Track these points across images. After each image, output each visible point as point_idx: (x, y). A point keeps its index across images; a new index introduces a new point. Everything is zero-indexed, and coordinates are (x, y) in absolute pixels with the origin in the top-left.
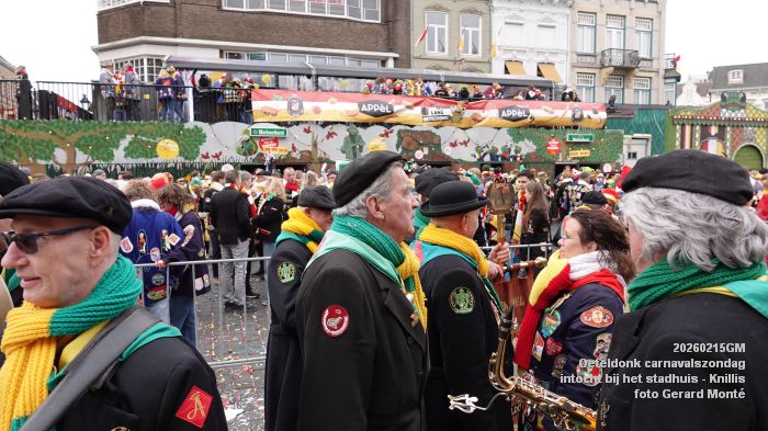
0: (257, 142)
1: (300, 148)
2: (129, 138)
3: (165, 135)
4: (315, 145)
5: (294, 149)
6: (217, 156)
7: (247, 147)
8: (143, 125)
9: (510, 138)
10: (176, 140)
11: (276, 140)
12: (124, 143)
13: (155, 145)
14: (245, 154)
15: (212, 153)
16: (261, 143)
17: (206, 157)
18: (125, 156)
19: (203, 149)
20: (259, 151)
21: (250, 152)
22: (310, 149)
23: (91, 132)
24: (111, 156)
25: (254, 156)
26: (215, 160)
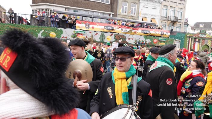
0: (77, 35)
1: (88, 37)
2: (43, 31)
3: (52, 31)
4: (92, 36)
5: (87, 37)
6: (66, 38)
7: (74, 36)
8: (46, 28)
9: (144, 38)
11: (82, 34)
12: (41, 32)
13: (49, 33)
14: (73, 38)
15: (65, 36)
16: (78, 35)
17: (63, 38)
18: (41, 36)
19: (62, 36)
23: (33, 29)
24: (37, 35)
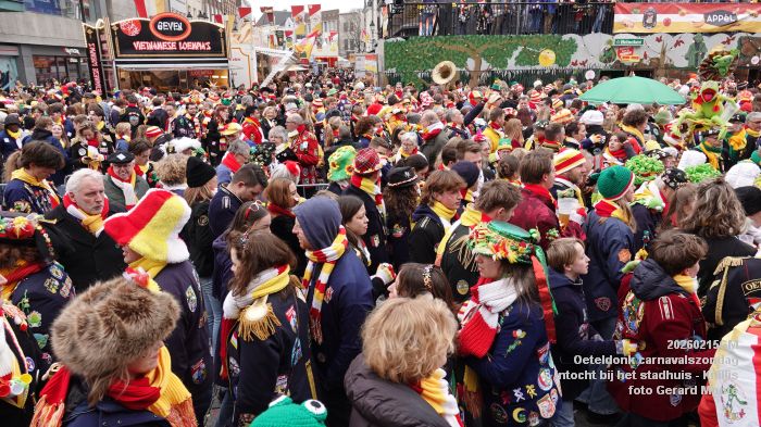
0: (617, 51)
1: (651, 55)
2: (520, 48)
3: (546, 46)
4: (663, 53)
5: (645, 56)
6: (583, 64)
7: (608, 56)
8: (531, 38)
10: (555, 51)
11: (632, 49)
12: (516, 53)
13: (538, 55)
14: (605, 62)
15: (580, 61)
16: (620, 52)
17: (575, 64)
18: (516, 64)
19: (574, 58)
20: (617, 58)
21: (610, 59)
22: (659, 56)
23: (494, 45)
24: (506, 64)
25: (612, 63)
26: (582, 67)
